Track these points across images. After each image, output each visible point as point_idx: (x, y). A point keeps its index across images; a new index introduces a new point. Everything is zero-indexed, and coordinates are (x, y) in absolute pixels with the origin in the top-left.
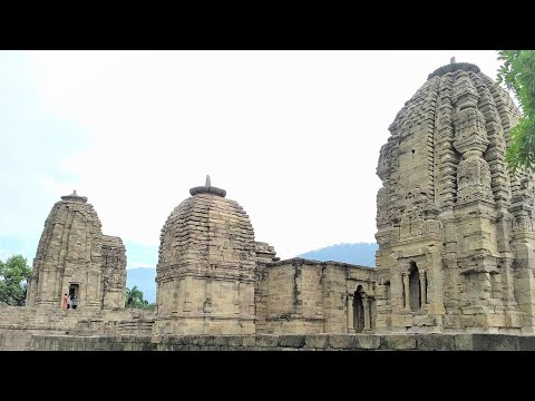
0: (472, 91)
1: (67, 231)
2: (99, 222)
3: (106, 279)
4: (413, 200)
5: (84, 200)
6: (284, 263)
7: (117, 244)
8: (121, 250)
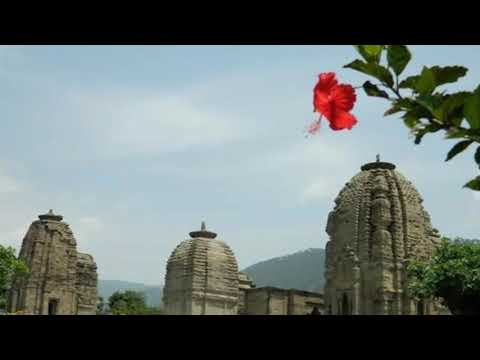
0: (383, 187)
1: (47, 248)
2: (74, 241)
3: (79, 295)
4: (346, 254)
5: (59, 218)
6: (260, 289)
7: (90, 262)
8: (93, 268)
